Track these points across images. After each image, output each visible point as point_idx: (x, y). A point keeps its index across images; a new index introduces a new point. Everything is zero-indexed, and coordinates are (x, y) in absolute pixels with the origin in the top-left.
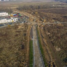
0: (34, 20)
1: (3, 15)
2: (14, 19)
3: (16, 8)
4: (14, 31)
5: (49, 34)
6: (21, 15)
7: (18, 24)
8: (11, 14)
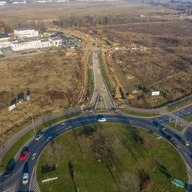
0: (94, 44)
1: (28, 36)
2: (55, 42)
3: (51, 21)
4: (59, 59)
5: (121, 62)
6: (68, 36)
7: (63, 50)
8: (45, 34)
